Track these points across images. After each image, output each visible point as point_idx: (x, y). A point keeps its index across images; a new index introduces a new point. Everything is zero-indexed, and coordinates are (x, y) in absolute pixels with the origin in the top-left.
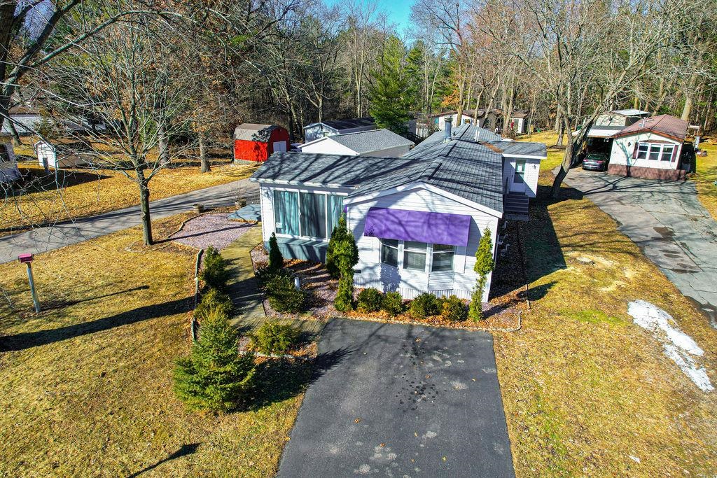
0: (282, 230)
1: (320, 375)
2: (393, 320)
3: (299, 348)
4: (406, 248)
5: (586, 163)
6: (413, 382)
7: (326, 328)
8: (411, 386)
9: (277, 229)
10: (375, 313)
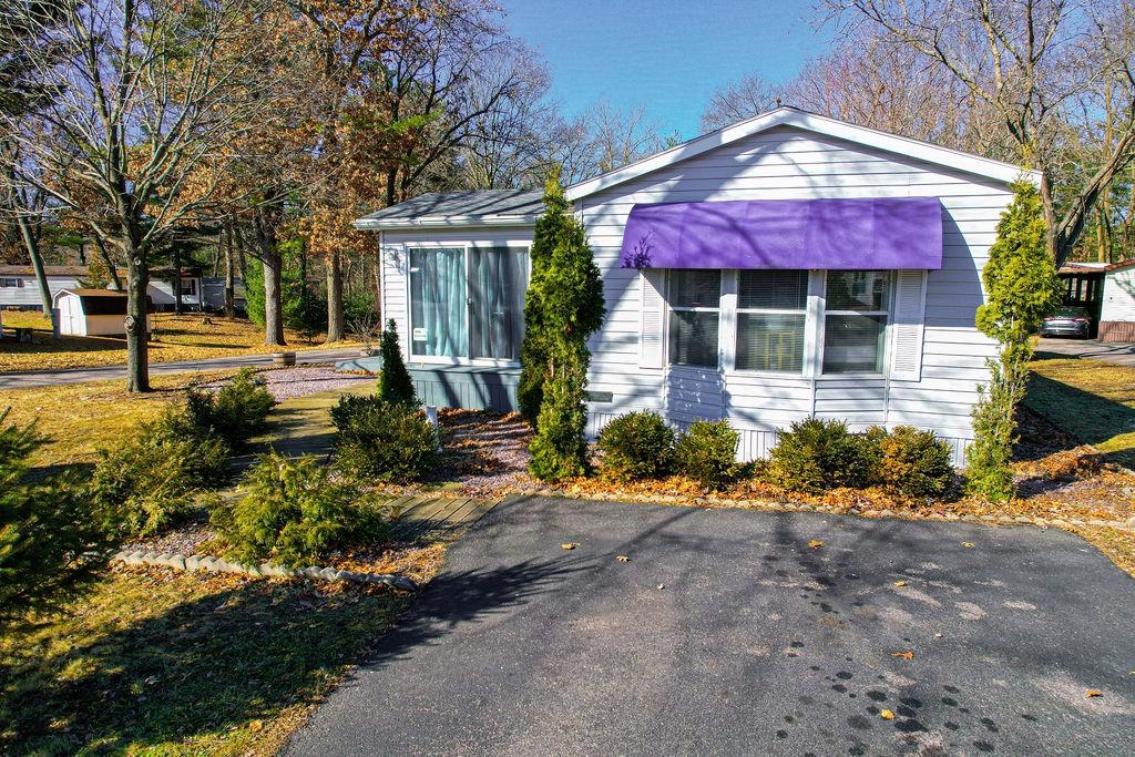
0: (428, 347)
1: (419, 638)
2: (713, 498)
3: (378, 555)
4: (741, 304)
5: (1051, 323)
6: (844, 675)
7: (489, 519)
8: (840, 689)
9: (414, 343)
10: (655, 484)
